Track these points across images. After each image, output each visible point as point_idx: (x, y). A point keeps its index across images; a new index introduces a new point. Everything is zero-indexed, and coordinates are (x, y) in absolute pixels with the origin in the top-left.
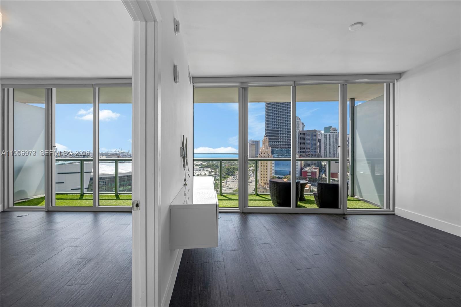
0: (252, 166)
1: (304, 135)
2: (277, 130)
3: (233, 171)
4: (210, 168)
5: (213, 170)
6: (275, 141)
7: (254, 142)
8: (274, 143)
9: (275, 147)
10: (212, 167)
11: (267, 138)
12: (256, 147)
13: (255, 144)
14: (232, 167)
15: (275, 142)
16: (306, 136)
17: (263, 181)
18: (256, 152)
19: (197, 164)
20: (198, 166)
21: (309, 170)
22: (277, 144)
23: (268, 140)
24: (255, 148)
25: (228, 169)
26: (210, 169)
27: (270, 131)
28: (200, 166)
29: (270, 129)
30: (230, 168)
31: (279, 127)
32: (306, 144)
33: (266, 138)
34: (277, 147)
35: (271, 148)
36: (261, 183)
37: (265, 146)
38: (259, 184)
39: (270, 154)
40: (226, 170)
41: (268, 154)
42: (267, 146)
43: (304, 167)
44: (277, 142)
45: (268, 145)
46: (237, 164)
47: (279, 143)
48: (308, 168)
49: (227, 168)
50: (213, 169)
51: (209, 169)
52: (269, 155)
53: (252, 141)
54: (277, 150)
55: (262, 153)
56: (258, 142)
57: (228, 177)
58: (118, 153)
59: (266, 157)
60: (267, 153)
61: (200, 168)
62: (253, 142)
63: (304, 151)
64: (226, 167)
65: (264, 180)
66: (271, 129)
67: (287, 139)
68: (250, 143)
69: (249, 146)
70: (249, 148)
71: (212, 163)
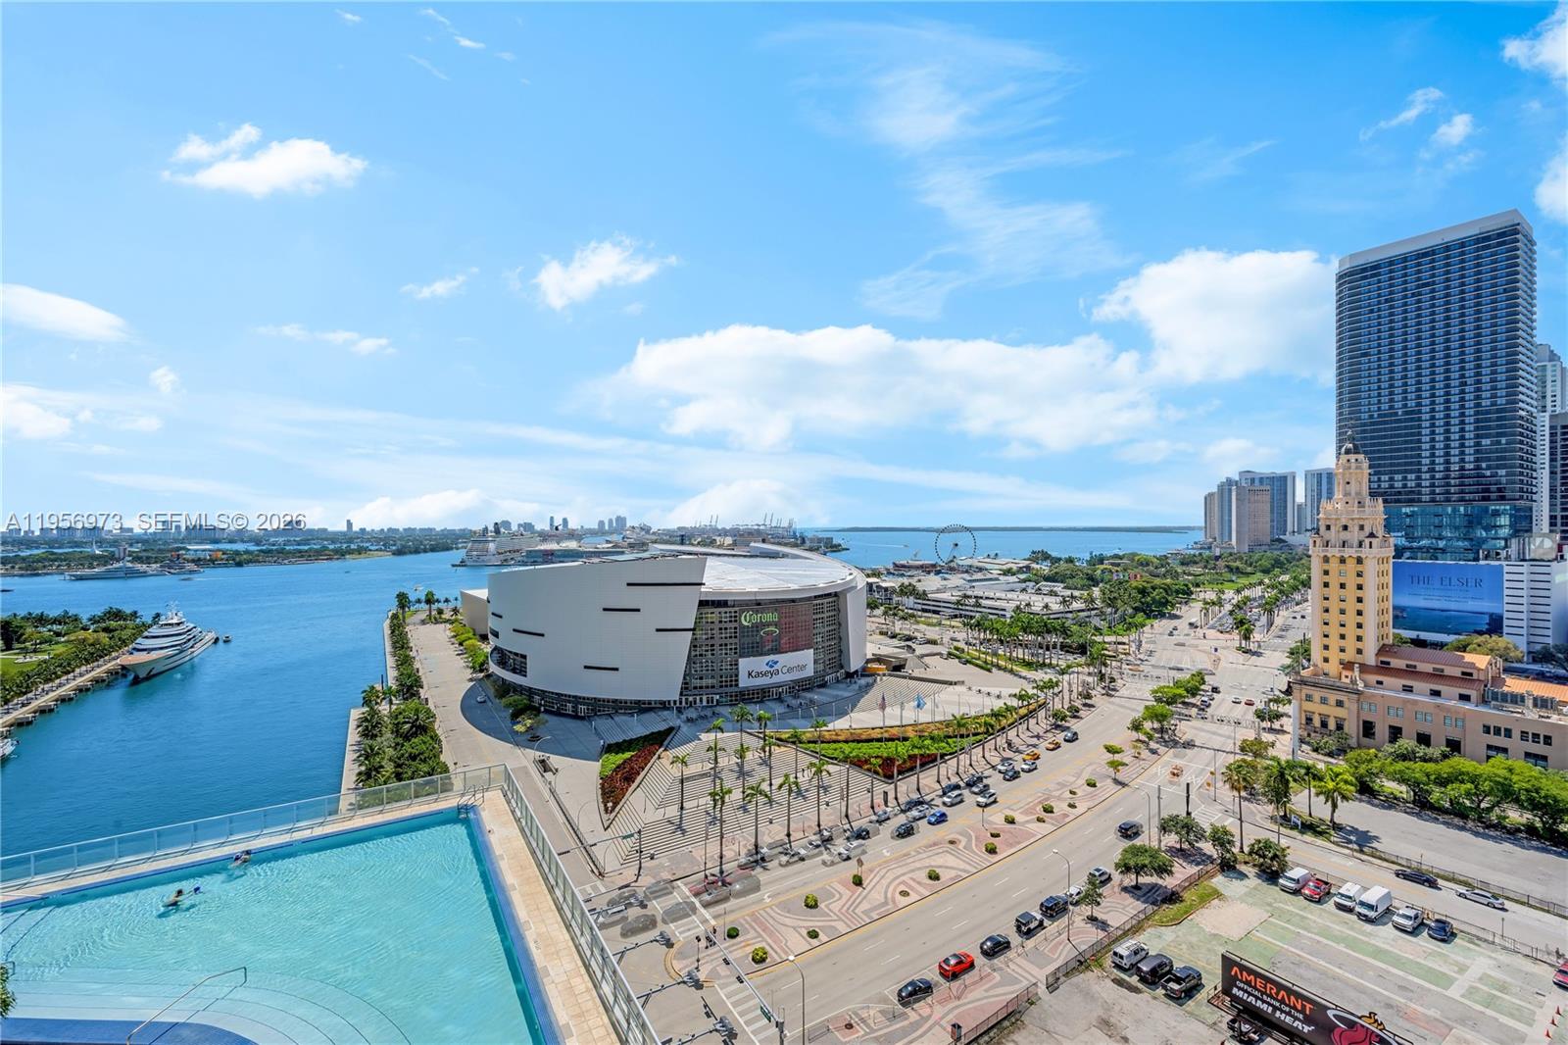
0: (1261, 583)
2: (1412, 420)
3: (1167, 601)
4: (1062, 585)
5: (1077, 593)
6: (1398, 472)
7: (1261, 478)
10: (1070, 581)
11: (1361, 457)
12: (1272, 502)
13: (1268, 488)
14: (1157, 581)
17: (1334, 656)
18: (1272, 521)
19: (1011, 569)
20: (1014, 574)
23: (1366, 464)
24: (1267, 507)
25: (1143, 592)
26: (1065, 588)
27: (1365, 425)
28: (1022, 576)
30: (1154, 588)
33: (1352, 457)
34: (1412, 501)
35: (1385, 501)
36: (1326, 660)
37: (1346, 494)
38: (1315, 665)
39: (1380, 532)
40: (1134, 593)
41: (1367, 530)
42: (1358, 494)
45: (1365, 490)
46: (1179, 571)
47: (1419, 478)
49: (1136, 588)
50: (1076, 589)
51: (1059, 587)
52: (1372, 535)
53: (1249, 476)
54: (1407, 510)
55: (1328, 528)
56: (1285, 478)
57: (1147, 621)
58: (762, 527)
59: (1356, 543)
60: (1362, 528)
61: (1024, 581)
62: (1257, 482)
64: (1134, 584)
65: (1342, 650)
66: (1371, 417)
68: (1243, 484)
69: (1237, 499)
70: (1237, 507)
71: (1071, 565)
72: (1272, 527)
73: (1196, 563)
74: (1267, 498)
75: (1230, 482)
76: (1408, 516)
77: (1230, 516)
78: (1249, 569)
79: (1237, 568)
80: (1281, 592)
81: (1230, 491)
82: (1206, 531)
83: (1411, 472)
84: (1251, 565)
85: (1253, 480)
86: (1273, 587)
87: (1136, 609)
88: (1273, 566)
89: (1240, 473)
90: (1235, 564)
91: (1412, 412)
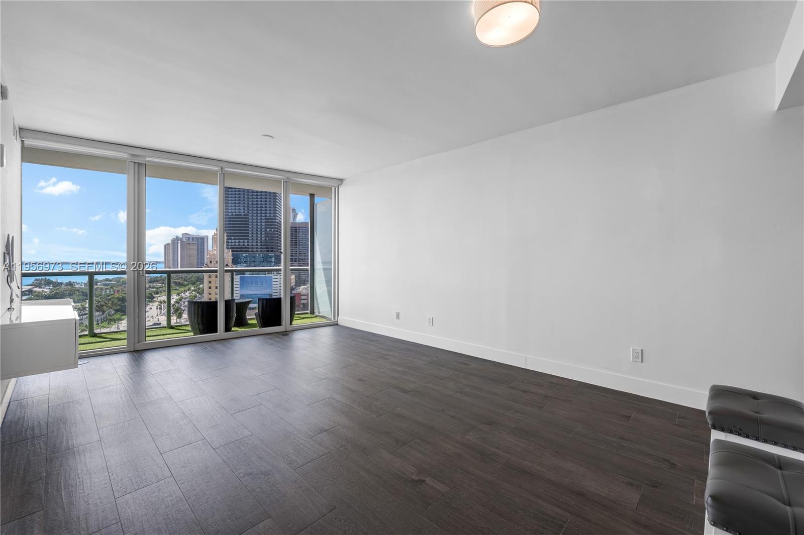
0: (189, 289)
1: (295, 230)
2: (246, 218)
6: (241, 239)
7: (193, 238)
8: (239, 242)
9: (241, 251)
12: (198, 250)
13: (196, 243)
15: (242, 241)
16: (299, 232)
18: (198, 259)
21: (304, 291)
22: (246, 244)
24: (196, 252)
25: (122, 299)
27: (230, 218)
29: (230, 214)
31: (248, 212)
32: (299, 245)
34: (246, 251)
35: (232, 251)
39: (231, 262)
42: (223, 248)
43: (295, 285)
44: (246, 241)
47: (248, 242)
48: (302, 287)
53: (187, 236)
54: (244, 255)
55: (211, 262)
56: (204, 238)
57: (123, 317)
62: (191, 240)
63: (295, 258)
64: (116, 295)
66: (232, 215)
67: (265, 236)
68: (184, 240)
69: (181, 248)
70: (181, 252)
71: (69, 287)
72: (198, 262)
73: (157, 281)
74: (195, 247)
75: (177, 238)
76: (245, 257)
77: (178, 256)
78: (186, 283)
79: (179, 283)
80: (198, 293)
81: (178, 242)
82: (165, 264)
83: (246, 239)
84: (186, 281)
85: (189, 238)
86: (194, 291)
87: (117, 311)
88: (197, 281)
89: (182, 234)
90: (178, 281)
91: (246, 215)
